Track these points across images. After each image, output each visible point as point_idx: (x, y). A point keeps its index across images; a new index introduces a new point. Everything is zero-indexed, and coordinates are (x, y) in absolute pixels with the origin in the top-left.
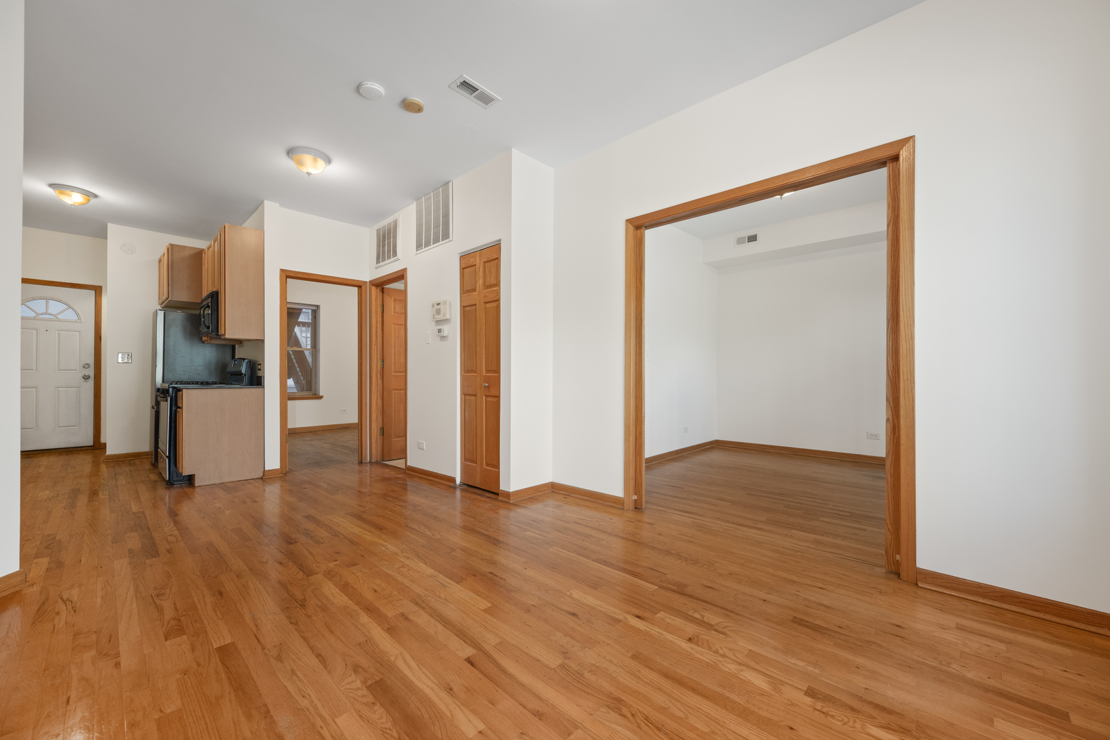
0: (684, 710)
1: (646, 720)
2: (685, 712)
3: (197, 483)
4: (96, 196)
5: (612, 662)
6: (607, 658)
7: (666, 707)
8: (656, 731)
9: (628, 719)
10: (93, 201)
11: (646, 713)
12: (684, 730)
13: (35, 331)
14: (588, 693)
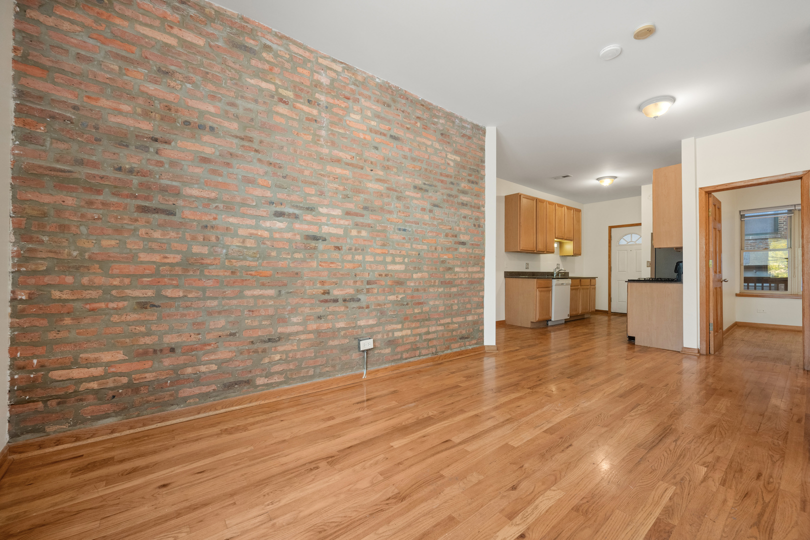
0: (384, 534)
1: (381, 510)
2: (382, 535)
3: (637, 342)
4: (616, 177)
5: (445, 502)
6: (450, 501)
7: (390, 524)
8: (370, 513)
9: (384, 501)
10: (616, 180)
11: (387, 511)
12: (366, 529)
13: (626, 252)
14: (412, 486)
